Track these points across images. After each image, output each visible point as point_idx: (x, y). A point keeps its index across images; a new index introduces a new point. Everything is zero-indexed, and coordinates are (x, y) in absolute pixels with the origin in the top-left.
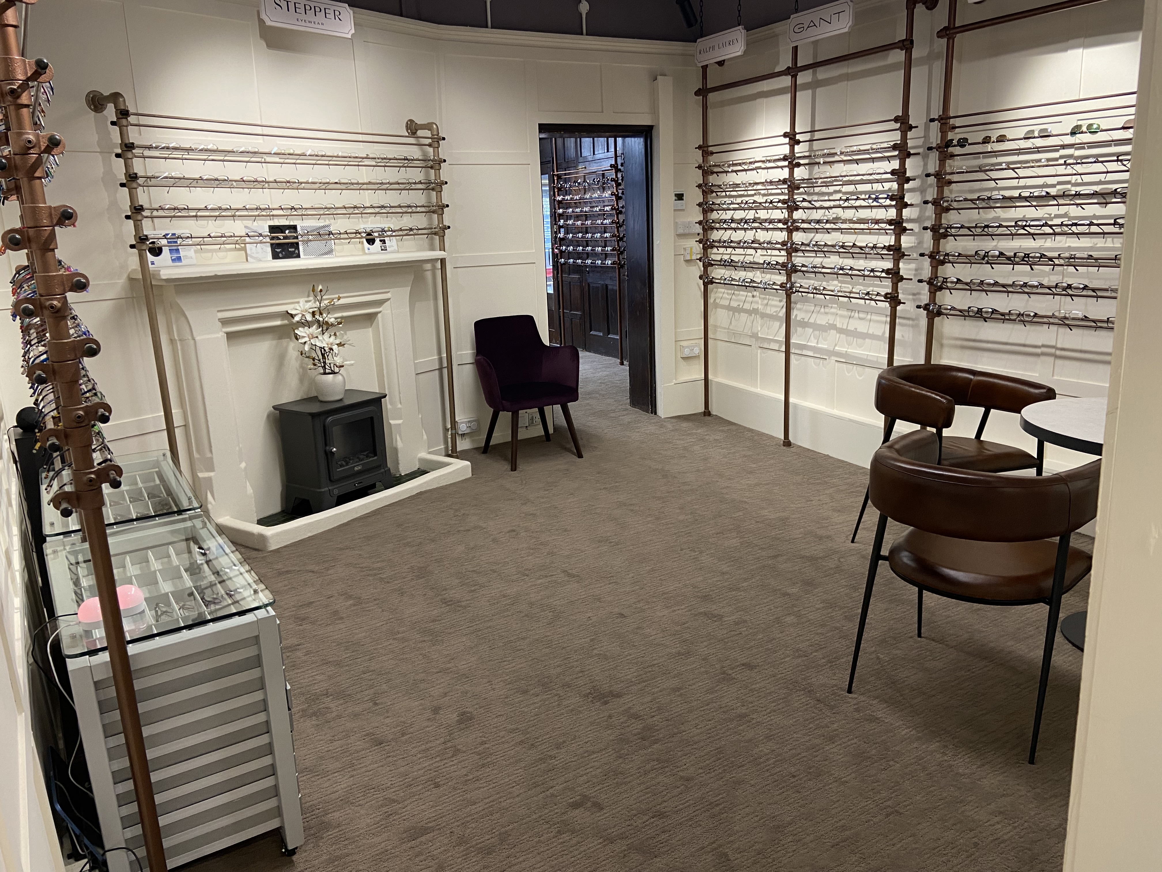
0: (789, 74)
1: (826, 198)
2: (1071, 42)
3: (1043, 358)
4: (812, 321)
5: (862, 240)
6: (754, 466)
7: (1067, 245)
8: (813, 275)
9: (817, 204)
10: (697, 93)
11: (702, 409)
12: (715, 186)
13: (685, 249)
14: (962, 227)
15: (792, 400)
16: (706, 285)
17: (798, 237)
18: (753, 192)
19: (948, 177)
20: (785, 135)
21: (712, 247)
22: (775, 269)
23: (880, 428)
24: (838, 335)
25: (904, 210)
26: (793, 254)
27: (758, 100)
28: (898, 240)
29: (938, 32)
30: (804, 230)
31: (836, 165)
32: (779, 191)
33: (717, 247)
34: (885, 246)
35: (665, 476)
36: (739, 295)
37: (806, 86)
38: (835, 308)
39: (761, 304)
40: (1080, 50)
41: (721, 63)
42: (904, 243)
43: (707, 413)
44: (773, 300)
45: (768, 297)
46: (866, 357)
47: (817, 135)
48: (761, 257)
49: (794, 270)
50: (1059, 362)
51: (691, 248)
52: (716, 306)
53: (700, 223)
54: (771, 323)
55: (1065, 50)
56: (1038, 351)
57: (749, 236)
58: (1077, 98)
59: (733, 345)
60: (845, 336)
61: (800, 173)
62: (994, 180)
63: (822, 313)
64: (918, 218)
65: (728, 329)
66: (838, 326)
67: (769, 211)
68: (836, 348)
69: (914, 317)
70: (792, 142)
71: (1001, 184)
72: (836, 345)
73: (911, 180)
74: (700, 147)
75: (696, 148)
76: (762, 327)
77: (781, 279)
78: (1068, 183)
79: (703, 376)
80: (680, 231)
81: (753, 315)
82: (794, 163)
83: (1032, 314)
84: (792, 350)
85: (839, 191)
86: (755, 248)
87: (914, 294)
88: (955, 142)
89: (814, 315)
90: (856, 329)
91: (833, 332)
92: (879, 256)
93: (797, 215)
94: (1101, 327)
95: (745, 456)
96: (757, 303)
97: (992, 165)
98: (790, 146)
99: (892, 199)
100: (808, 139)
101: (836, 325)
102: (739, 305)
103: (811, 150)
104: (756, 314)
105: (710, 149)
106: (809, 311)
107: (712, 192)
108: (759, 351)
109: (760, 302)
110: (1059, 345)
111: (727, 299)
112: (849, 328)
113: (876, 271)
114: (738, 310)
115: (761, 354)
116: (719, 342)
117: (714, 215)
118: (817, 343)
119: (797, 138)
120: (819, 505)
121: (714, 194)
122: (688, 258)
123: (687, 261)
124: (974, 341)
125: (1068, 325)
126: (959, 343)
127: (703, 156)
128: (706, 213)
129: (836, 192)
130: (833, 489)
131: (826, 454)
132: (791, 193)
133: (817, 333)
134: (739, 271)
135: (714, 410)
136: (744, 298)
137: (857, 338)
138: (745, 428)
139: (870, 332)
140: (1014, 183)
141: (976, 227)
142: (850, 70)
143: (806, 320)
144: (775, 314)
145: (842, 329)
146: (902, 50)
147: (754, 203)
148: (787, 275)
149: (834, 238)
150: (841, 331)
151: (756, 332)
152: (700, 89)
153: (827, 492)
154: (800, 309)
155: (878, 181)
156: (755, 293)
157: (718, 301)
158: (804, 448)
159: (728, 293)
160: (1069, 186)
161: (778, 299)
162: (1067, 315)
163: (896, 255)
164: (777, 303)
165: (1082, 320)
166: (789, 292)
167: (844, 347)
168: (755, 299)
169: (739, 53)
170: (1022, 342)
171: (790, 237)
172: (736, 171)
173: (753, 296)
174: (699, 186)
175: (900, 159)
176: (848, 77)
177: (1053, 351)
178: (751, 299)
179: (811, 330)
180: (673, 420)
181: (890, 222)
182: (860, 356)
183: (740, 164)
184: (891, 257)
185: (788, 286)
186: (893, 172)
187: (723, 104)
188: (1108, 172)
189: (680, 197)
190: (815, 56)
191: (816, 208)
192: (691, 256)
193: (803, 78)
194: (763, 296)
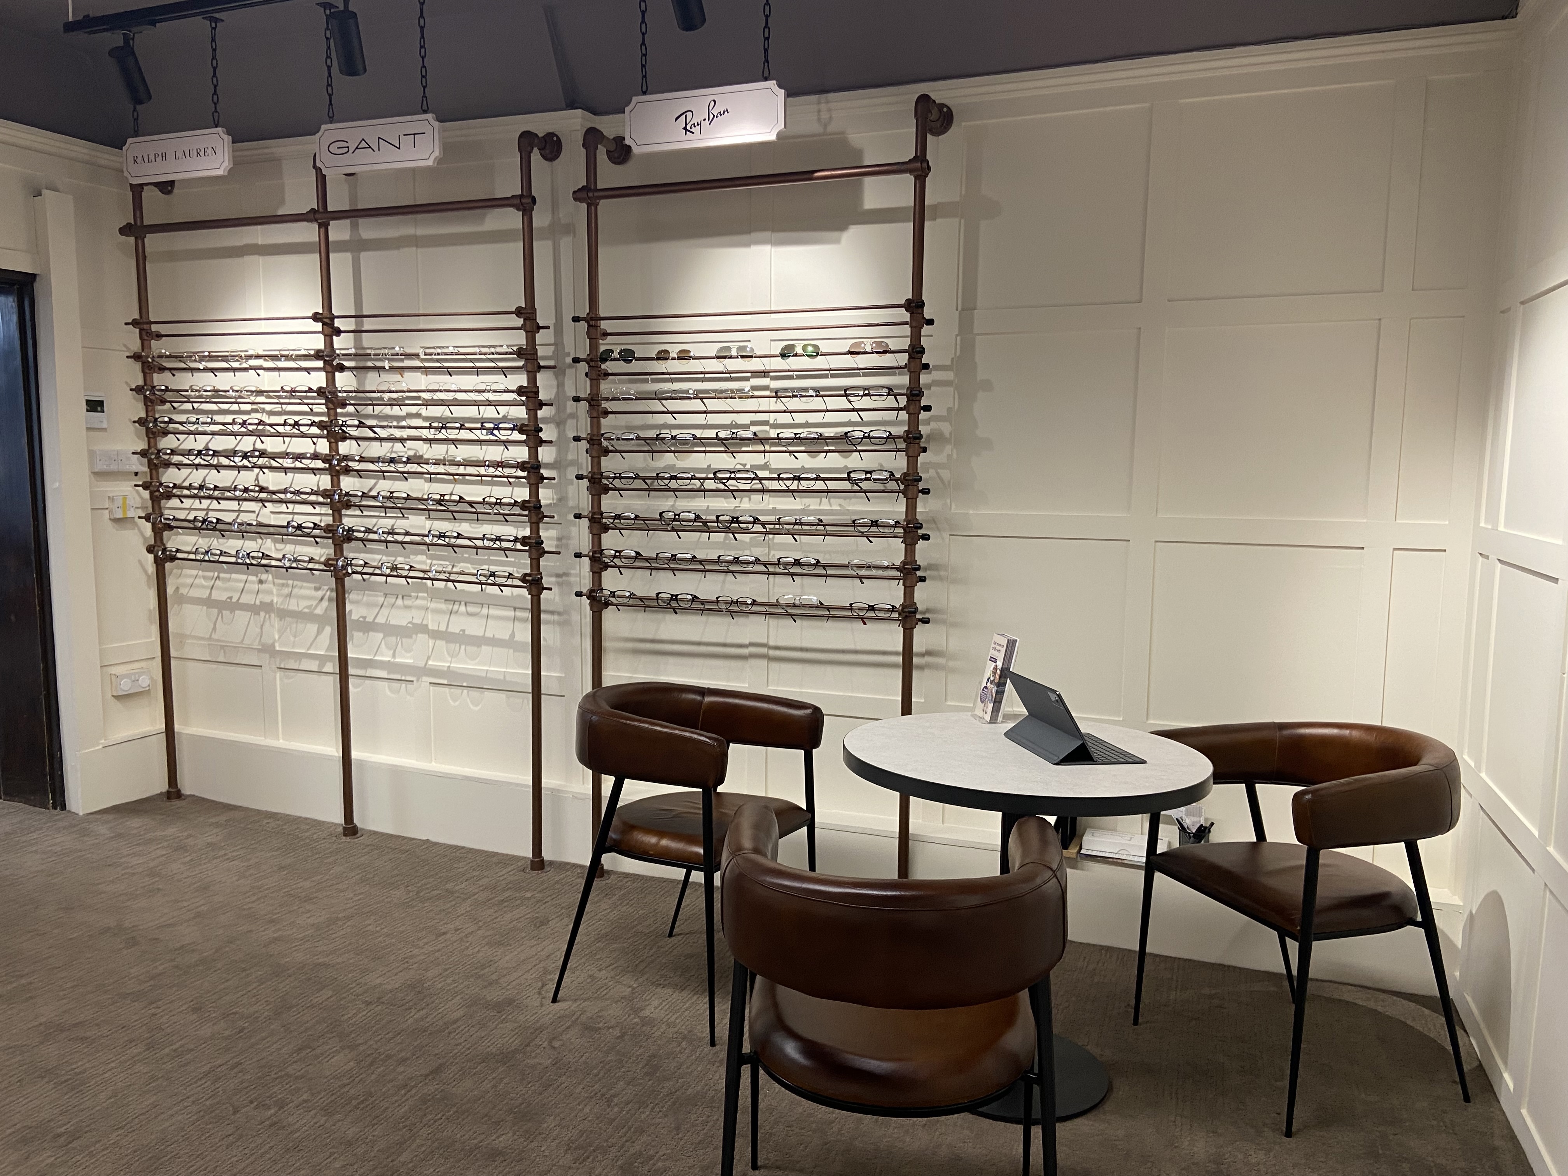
0: (316, 220)
1: (395, 424)
2: (755, 235)
3: (753, 662)
4: (381, 620)
5: (474, 493)
6: (307, 884)
7: (771, 507)
8: (382, 547)
9: (383, 433)
10: (125, 230)
11: (162, 786)
12: (172, 390)
13: (111, 499)
14: (637, 477)
15: (355, 754)
16: (160, 564)
17: (348, 483)
18: (248, 407)
19: (604, 404)
20: (316, 317)
21: (169, 496)
22: (308, 535)
23: (527, 786)
24: (431, 642)
25: (539, 449)
26: (344, 512)
27: (247, 258)
28: (535, 493)
29: (574, 192)
30: (359, 473)
31: (407, 374)
32: (305, 408)
33: (179, 497)
34: (516, 501)
35: (133, 942)
36: (229, 580)
37: (343, 246)
38: (423, 598)
39: (278, 595)
40: (767, 248)
41: (166, 187)
42: (545, 499)
43: (174, 793)
44: (301, 587)
45: (290, 582)
46: (484, 675)
47: (368, 324)
48: (272, 516)
49: (349, 536)
50: (775, 666)
51: (125, 498)
52: (182, 600)
53: (143, 454)
54: (300, 626)
55: (748, 245)
56: (746, 651)
57: (247, 479)
58: (768, 309)
59: (222, 667)
60: (444, 642)
61: (344, 381)
62: (672, 413)
63: (399, 607)
64: (556, 462)
65: (210, 639)
66: (430, 627)
67: (287, 439)
68: (430, 663)
69: (561, 610)
70: (328, 330)
71: (681, 419)
72: (429, 658)
73: (546, 405)
74: (135, 323)
75: (126, 324)
76: (281, 632)
77: (322, 552)
78: (766, 423)
79: (163, 727)
80: (100, 466)
81: (262, 614)
82: (335, 363)
83: (749, 601)
84: (351, 671)
85: (418, 415)
86: (262, 501)
87: (558, 576)
88: (616, 355)
89: (385, 611)
90: (464, 631)
91: (422, 637)
92: (501, 518)
93: (344, 448)
94: (834, 617)
95: (282, 868)
96: (270, 592)
97: (674, 391)
98: (325, 336)
99: (521, 432)
100: (352, 328)
101: (427, 625)
102: (231, 598)
103: (358, 344)
104: (268, 612)
105: (154, 328)
106: (375, 605)
107: (163, 402)
108: (278, 675)
109: (275, 591)
110: (772, 643)
111: (204, 587)
112: (450, 630)
113: (503, 540)
114: (231, 606)
115: (281, 679)
116: (191, 664)
117: (167, 443)
118: (394, 656)
119: (336, 325)
120: (461, 939)
121: (168, 405)
122: (119, 515)
123: (116, 521)
124: (653, 641)
125: (791, 615)
126: (630, 645)
127: (141, 338)
128: (155, 438)
129: (410, 416)
130: (469, 902)
131: (425, 838)
132: (332, 412)
133: (393, 639)
134: (228, 539)
135: (187, 786)
136: (242, 585)
137: (467, 644)
138: (259, 812)
139: (489, 634)
140: (700, 419)
141: (657, 477)
142: (421, 231)
143: (370, 619)
144: (306, 610)
145: (438, 631)
146: (518, 210)
147: (259, 424)
148: (335, 545)
149: (417, 487)
150: (436, 635)
151: (270, 642)
152: (129, 225)
153: (461, 910)
154: (357, 602)
155: (489, 403)
156: (264, 577)
157: (183, 591)
158: (383, 834)
159: (204, 578)
160: (767, 428)
161: (313, 585)
162: (797, 602)
163: (533, 515)
164: (313, 593)
165: (817, 607)
166: (340, 574)
167: (444, 661)
168: (264, 586)
169: (220, 172)
170: (721, 640)
171: (336, 483)
172: (212, 370)
173: (261, 582)
174: (138, 390)
175: (528, 372)
176: (416, 242)
177: (764, 650)
178: (256, 587)
179: (381, 635)
180: (106, 817)
181: (522, 466)
182: (474, 673)
183: (225, 358)
184: (526, 519)
185: (340, 564)
186: (520, 391)
187: (172, 256)
188: (828, 411)
189: (95, 406)
190: (353, 198)
191: (381, 439)
192: (125, 512)
193: (338, 231)
194: (281, 581)
